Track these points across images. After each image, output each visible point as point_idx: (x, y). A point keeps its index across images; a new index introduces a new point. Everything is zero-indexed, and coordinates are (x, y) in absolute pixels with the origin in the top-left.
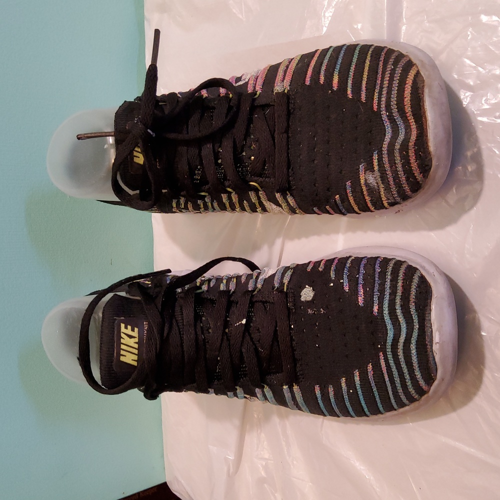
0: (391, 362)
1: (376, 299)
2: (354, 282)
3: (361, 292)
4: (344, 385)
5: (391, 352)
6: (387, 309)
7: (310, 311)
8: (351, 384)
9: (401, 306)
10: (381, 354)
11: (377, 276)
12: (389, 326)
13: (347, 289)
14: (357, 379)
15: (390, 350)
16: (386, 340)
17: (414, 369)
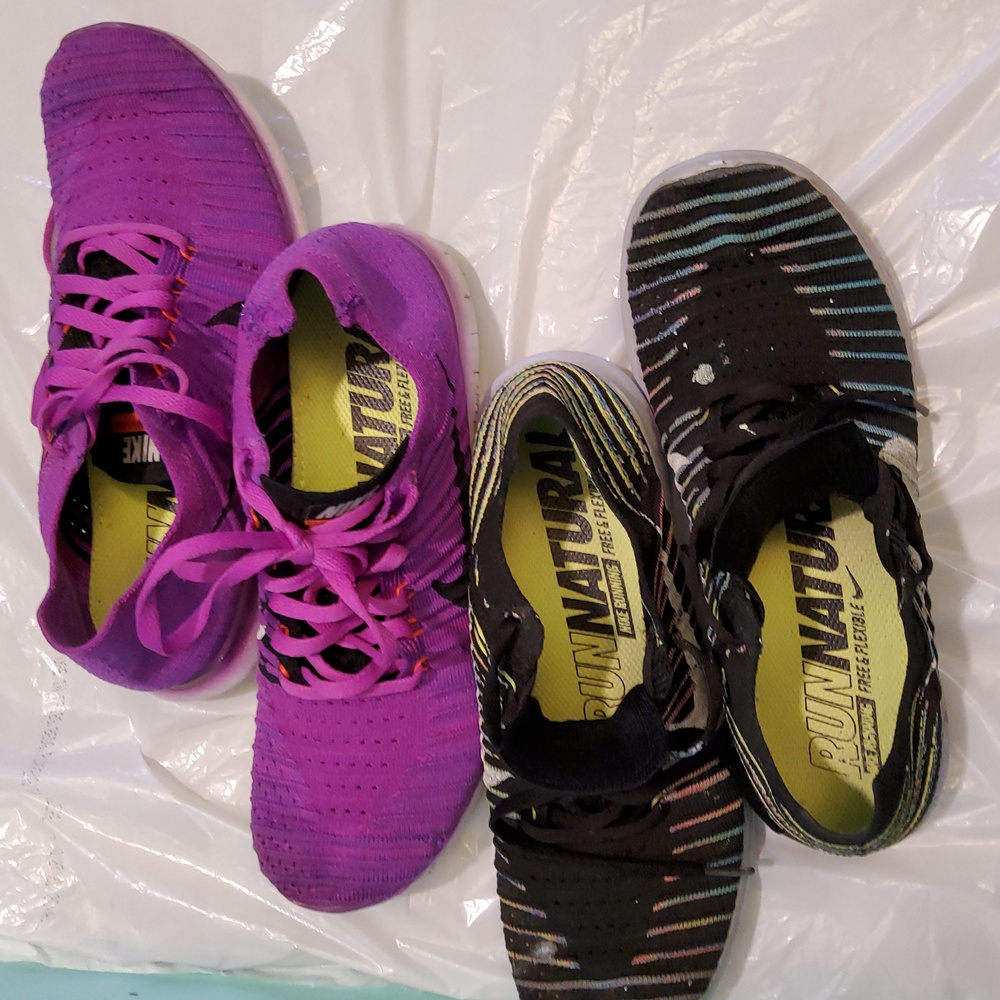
0: (771, 231)
1: (685, 272)
2: (671, 315)
3: (682, 297)
4: (821, 312)
5: (754, 232)
6: (695, 248)
7: (727, 362)
8: (820, 300)
9: (685, 226)
10: (763, 251)
11: (653, 285)
12: (718, 241)
13: (684, 320)
14: (808, 290)
15: (752, 235)
16: (739, 244)
17: (771, 192)
